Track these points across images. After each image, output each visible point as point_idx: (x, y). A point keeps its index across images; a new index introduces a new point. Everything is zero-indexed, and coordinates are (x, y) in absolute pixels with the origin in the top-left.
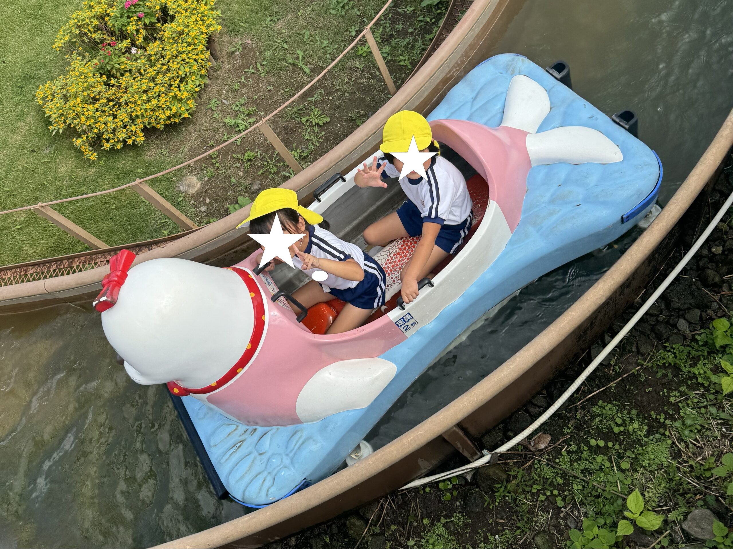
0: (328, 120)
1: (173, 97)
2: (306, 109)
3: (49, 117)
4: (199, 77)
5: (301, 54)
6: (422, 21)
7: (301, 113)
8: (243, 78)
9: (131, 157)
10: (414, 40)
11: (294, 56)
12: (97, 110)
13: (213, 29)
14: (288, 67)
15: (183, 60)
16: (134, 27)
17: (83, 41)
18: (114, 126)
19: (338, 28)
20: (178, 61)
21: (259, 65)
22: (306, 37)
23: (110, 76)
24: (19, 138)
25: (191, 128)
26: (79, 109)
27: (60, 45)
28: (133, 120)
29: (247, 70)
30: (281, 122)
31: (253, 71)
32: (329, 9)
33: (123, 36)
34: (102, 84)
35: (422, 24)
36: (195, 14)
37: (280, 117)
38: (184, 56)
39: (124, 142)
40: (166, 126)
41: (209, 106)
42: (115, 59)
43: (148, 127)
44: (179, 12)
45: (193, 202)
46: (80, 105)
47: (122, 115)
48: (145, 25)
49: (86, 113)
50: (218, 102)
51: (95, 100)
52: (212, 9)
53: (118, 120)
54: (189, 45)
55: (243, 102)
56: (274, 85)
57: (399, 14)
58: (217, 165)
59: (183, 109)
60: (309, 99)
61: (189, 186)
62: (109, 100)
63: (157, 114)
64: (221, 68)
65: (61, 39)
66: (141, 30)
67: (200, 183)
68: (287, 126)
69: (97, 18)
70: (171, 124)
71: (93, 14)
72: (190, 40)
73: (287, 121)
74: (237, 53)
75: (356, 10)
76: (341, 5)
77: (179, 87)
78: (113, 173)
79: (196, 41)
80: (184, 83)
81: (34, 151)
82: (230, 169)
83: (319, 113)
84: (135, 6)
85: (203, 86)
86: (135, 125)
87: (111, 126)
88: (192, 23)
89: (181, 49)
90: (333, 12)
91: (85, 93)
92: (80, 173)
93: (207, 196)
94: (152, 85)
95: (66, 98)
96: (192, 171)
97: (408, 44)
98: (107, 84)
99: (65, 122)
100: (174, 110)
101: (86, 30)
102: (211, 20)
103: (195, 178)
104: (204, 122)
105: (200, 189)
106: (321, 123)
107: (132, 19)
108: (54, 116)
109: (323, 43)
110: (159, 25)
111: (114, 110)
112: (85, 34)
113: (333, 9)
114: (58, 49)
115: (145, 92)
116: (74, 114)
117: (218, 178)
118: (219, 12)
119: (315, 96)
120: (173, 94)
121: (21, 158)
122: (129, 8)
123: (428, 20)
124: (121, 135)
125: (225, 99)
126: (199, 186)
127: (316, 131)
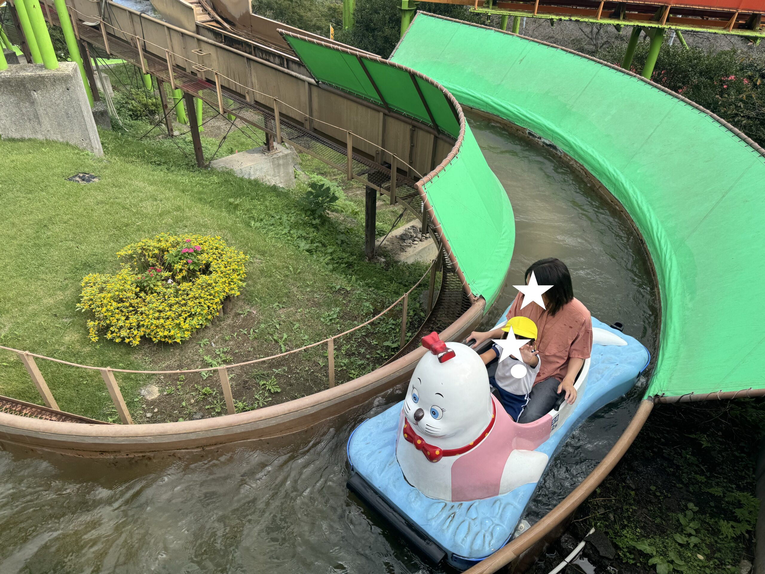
0: (279, 390)
1: (177, 324)
2: (268, 376)
3: (82, 297)
4: (204, 319)
5: (285, 336)
6: (379, 354)
7: (262, 377)
8: (236, 334)
9: (121, 352)
10: (368, 364)
11: (280, 336)
12: (118, 308)
13: (233, 292)
14: (271, 341)
15: (199, 303)
16: (180, 267)
17: (140, 259)
18: (123, 324)
19: (320, 331)
20: (195, 302)
21: (252, 330)
22: (295, 327)
23: (143, 289)
24: (52, 301)
25: (177, 352)
26: (105, 302)
27: (122, 254)
28: (139, 327)
29: (242, 330)
30: (245, 377)
31: (246, 332)
32: (321, 317)
33: (169, 268)
34: (134, 292)
35: (378, 356)
36: (227, 277)
37: (245, 373)
38: (202, 300)
39: (123, 339)
40: (160, 341)
41: (200, 342)
42: (153, 281)
43: (147, 336)
44: (217, 271)
45: (144, 406)
46: (108, 299)
47: (133, 320)
48: (189, 269)
49: (109, 307)
50: (208, 342)
51: (121, 301)
52: (241, 280)
53: (127, 322)
54: (210, 295)
55: (225, 350)
56: (254, 349)
57: (366, 342)
58: (179, 387)
59: (179, 335)
60: (274, 370)
61: (149, 393)
62: (131, 305)
63: (158, 330)
64: (224, 320)
65: (126, 251)
66: (184, 271)
67: (159, 394)
68: (247, 382)
69: (159, 250)
70: (164, 342)
71: (158, 246)
72: (212, 292)
73: (249, 378)
74: (242, 316)
75: (339, 326)
76: (330, 318)
77: (186, 319)
78: (102, 358)
79: (217, 295)
80: (191, 318)
81: (56, 315)
82: (187, 394)
83: (275, 383)
84: (189, 254)
85: (203, 327)
86: (138, 331)
87: (121, 323)
88: (221, 282)
89: (202, 295)
90: (322, 319)
91: (117, 293)
92: (78, 346)
93: (157, 406)
94: (167, 309)
95: (102, 290)
96: (158, 383)
97: (362, 365)
98: (136, 294)
99: (90, 306)
100: (172, 333)
101: (147, 254)
102: (235, 286)
103: (157, 389)
104: (190, 352)
105: (156, 399)
106: (272, 391)
107: (182, 261)
108: (85, 298)
109: (304, 336)
110: (199, 273)
111: (130, 314)
112: (145, 255)
113: (324, 318)
114: (119, 256)
115: (160, 311)
116: (100, 303)
117: (174, 397)
118: (244, 284)
119: (279, 370)
120: (178, 322)
121: (43, 316)
122: (185, 253)
123: (383, 355)
124: (124, 333)
125: (214, 343)
126: (156, 396)
127: (266, 395)
